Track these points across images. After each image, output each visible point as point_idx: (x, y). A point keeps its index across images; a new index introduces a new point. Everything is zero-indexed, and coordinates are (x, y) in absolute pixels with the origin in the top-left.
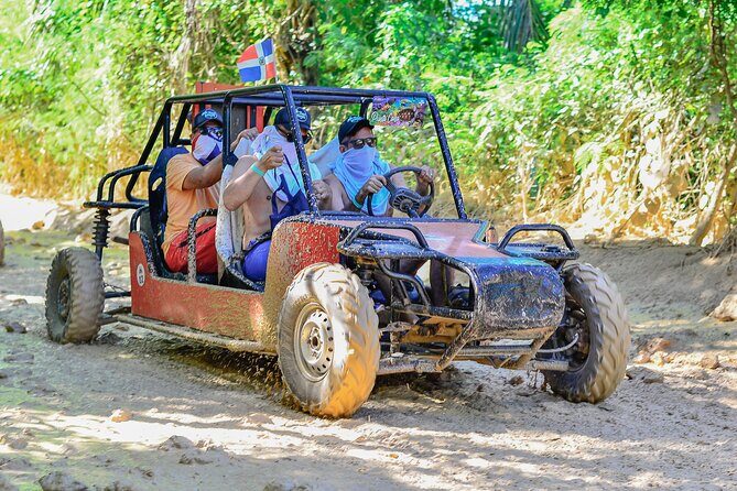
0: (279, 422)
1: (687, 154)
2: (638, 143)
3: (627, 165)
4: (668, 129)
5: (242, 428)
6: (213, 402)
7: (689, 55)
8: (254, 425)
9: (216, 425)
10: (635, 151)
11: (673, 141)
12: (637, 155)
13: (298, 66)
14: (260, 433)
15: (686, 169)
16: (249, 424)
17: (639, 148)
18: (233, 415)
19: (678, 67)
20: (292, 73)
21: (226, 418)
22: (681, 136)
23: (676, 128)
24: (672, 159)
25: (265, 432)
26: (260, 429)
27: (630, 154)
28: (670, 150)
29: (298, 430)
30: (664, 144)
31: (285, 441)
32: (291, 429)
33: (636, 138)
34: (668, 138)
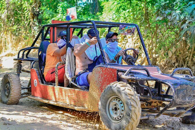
0: (30, 113)
1: (138, 43)
2: (126, 39)
3: (123, 45)
4: (134, 36)
5: (20, 115)
6: (13, 108)
7: (139, 16)
8: (24, 114)
9: (13, 114)
10: (125, 41)
11: (135, 39)
12: (125, 43)
13: (36, 18)
14: (25, 116)
15: (138, 47)
16: (22, 114)
17: (126, 41)
18: (18, 112)
19: (136, 19)
20: (35, 20)
21: (16, 112)
22: (137, 38)
23: (136, 36)
24: (135, 44)
25: (27, 116)
26: (25, 115)
27: (124, 42)
29: (35, 115)
30: (133, 40)
31: (32, 118)
32: (34, 115)
33: (125, 38)
34: (134, 38)
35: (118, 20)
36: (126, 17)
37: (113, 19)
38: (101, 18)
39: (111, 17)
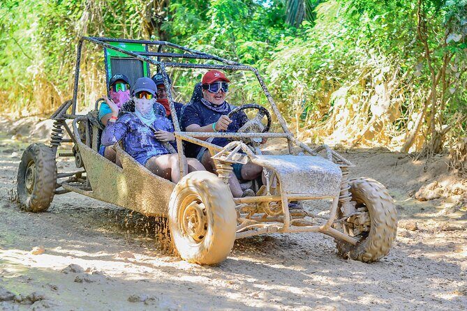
0: (139, 257)
1: (401, 95)
2: (370, 87)
3: (363, 101)
4: (389, 79)
5: (115, 261)
6: (97, 244)
7: (404, 32)
8: (123, 259)
9: (99, 258)
10: (368, 92)
11: (392, 86)
12: (369, 94)
13: (157, 32)
14: (126, 264)
15: (400, 105)
16: (119, 258)
17: (370, 90)
18: (109, 252)
19: (396, 39)
20: (153, 36)
21: (105, 254)
22: (397, 83)
23: (395, 78)
24: (391, 98)
25: (129, 264)
26: (127, 261)
27: (365, 94)
28: (390, 92)
29: (150, 262)
30: (387, 88)
31: (142, 269)
32: (145, 262)
33: (369, 84)
34: (389, 85)
35: (353, 40)
36: (372, 32)
37: (341, 38)
38: (310, 34)
39: (335, 33)
